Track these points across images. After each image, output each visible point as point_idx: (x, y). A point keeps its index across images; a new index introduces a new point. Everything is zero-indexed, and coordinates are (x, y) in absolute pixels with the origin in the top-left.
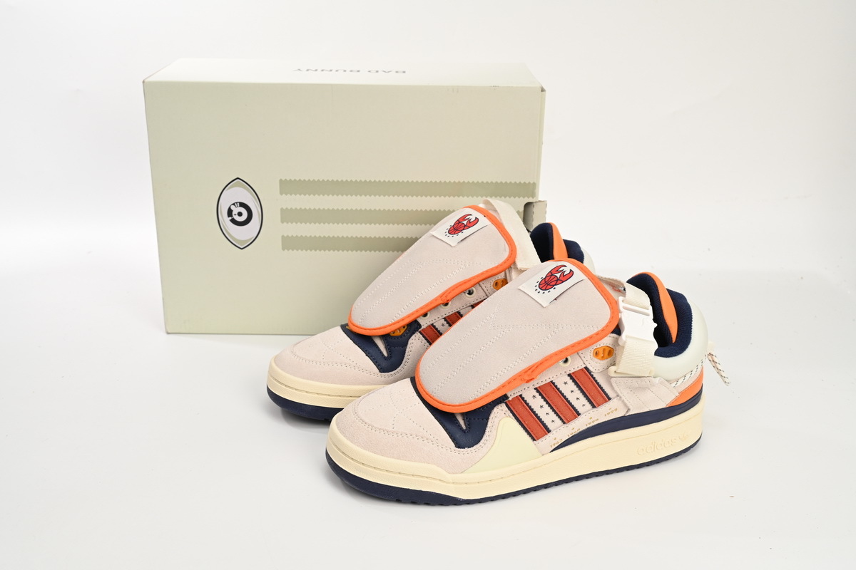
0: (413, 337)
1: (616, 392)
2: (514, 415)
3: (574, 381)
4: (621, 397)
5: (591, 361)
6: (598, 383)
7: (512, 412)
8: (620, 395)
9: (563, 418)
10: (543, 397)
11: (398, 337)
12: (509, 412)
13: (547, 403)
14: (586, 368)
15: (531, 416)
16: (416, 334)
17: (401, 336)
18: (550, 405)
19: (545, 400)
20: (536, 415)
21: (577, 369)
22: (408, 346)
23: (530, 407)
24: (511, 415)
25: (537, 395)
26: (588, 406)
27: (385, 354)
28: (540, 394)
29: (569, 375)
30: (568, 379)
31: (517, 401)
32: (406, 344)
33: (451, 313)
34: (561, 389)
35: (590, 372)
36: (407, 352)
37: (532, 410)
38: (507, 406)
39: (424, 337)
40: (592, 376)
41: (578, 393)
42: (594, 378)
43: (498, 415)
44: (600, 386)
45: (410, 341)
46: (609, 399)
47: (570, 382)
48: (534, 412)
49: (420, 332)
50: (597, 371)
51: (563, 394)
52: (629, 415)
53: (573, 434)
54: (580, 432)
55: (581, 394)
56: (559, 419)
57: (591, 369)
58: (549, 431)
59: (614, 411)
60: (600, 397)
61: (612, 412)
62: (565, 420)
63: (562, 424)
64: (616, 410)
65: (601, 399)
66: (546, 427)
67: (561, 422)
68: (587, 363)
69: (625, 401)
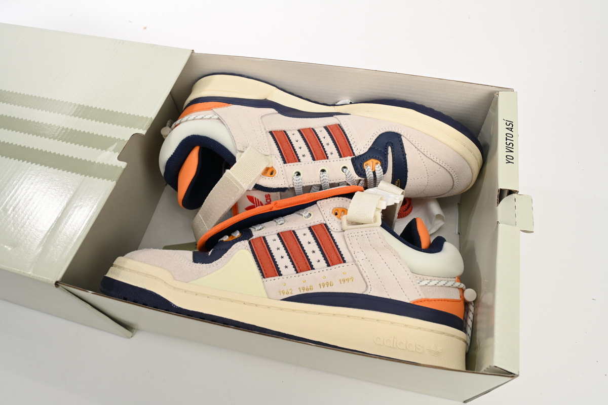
0: (362, 153)
1: (351, 255)
2: (252, 250)
3: (313, 233)
4: (356, 264)
5: (329, 219)
6: (335, 243)
8: (357, 261)
9: (295, 264)
10: (282, 241)
11: (375, 158)
13: (284, 246)
14: (325, 224)
15: (266, 252)
16: (359, 154)
17: (373, 158)
19: (283, 243)
21: (317, 223)
22: (369, 147)
23: (268, 246)
25: (278, 239)
26: (323, 263)
27: (390, 149)
28: (281, 239)
29: (310, 228)
30: (308, 231)
31: (259, 241)
32: (370, 149)
33: (321, 161)
34: (299, 238)
35: (328, 229)
36: (372, 143)
37: (269, 249)
38: (250, 243)
39: (352, 150)
40: (330, 232)
41: (314, 246)
42: (331, 235)
43: (239, 248)
45: (366, 150)
46: (344, 262)
47: (309, 234)
49: (354, 155)
50: (335, 230)
51: (300, 242)
52: (367, 295)
53: (306, 292)
54: (313, 293)
55: (317, 247)
56: (293, 266)
57: (329, 226)
58: (280, 275)
59: (350, 281)
60: (335, 254)
61: (348, 280)
62: (297, 268)
63: (295, 272)
64: (352, 278)
65: (335, 257)
66: (278, 269)
67: (294, 269)
68: (326, 219)
69: (361, 269)
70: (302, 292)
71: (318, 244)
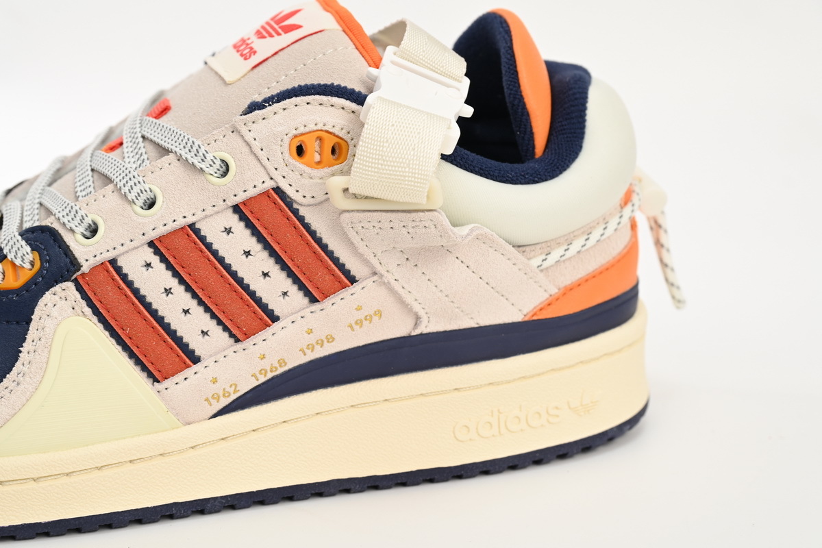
1: (366, 262)
2: (96, 312)
3: (249, 225)
4: (381, 276)
5: (284, 170)
6: (313, 234)
7: (91, 304)
8: (379, 268)
9: (228, 323)
10: (169, 267)
12: (84, 303)
13: (182, 281)
14: (277, 190)
15: (140, 312)
18: (188, 288)
19: (176, 274)
20: (154, 313)
21: (252, 192)
23: (136, 292)
24: (88, 311)
25: (155, 260)
26: (297, 297)
28: (163, 259)
29: (236, 209)
30: (233, 221)
31: (102, 276)
34: (215, 247)
35: (289, 203)
37: (142, 299)
38: (79, 288)
40: (295, 212)
41: (262, 260)
42: (301, 219)
43: (55, 312)
44: (319, 241)
46: (353, 280)
47: (239, 227)
48: (148, 306)
50: (308, 201)
51: (221, 260)
52: (421, 335)
53: (270, 375)
54: (290, 370)
55: (271, 261)
56: (221, 327)
57: (290, 192)
58: (196, 360)
59: (375, 318)
60: (325, 271)
61: (369, 318)
62: (235, 331)
63: (232, 340)
64: (379, 313)
65: (328, 278)
66: (184, 347)
67: (226, 335)
68: (277, 176)
69: (400, 291)
70: (262, 379)
71: (273, 253)
